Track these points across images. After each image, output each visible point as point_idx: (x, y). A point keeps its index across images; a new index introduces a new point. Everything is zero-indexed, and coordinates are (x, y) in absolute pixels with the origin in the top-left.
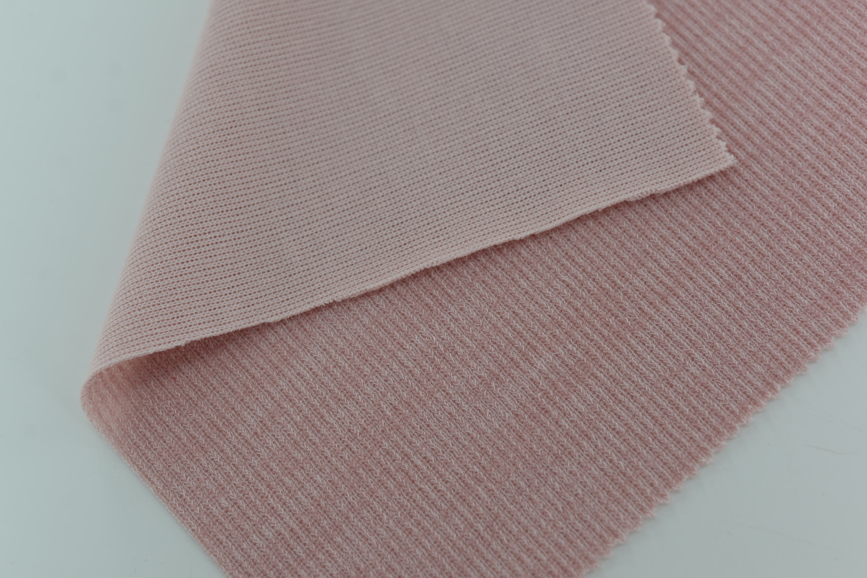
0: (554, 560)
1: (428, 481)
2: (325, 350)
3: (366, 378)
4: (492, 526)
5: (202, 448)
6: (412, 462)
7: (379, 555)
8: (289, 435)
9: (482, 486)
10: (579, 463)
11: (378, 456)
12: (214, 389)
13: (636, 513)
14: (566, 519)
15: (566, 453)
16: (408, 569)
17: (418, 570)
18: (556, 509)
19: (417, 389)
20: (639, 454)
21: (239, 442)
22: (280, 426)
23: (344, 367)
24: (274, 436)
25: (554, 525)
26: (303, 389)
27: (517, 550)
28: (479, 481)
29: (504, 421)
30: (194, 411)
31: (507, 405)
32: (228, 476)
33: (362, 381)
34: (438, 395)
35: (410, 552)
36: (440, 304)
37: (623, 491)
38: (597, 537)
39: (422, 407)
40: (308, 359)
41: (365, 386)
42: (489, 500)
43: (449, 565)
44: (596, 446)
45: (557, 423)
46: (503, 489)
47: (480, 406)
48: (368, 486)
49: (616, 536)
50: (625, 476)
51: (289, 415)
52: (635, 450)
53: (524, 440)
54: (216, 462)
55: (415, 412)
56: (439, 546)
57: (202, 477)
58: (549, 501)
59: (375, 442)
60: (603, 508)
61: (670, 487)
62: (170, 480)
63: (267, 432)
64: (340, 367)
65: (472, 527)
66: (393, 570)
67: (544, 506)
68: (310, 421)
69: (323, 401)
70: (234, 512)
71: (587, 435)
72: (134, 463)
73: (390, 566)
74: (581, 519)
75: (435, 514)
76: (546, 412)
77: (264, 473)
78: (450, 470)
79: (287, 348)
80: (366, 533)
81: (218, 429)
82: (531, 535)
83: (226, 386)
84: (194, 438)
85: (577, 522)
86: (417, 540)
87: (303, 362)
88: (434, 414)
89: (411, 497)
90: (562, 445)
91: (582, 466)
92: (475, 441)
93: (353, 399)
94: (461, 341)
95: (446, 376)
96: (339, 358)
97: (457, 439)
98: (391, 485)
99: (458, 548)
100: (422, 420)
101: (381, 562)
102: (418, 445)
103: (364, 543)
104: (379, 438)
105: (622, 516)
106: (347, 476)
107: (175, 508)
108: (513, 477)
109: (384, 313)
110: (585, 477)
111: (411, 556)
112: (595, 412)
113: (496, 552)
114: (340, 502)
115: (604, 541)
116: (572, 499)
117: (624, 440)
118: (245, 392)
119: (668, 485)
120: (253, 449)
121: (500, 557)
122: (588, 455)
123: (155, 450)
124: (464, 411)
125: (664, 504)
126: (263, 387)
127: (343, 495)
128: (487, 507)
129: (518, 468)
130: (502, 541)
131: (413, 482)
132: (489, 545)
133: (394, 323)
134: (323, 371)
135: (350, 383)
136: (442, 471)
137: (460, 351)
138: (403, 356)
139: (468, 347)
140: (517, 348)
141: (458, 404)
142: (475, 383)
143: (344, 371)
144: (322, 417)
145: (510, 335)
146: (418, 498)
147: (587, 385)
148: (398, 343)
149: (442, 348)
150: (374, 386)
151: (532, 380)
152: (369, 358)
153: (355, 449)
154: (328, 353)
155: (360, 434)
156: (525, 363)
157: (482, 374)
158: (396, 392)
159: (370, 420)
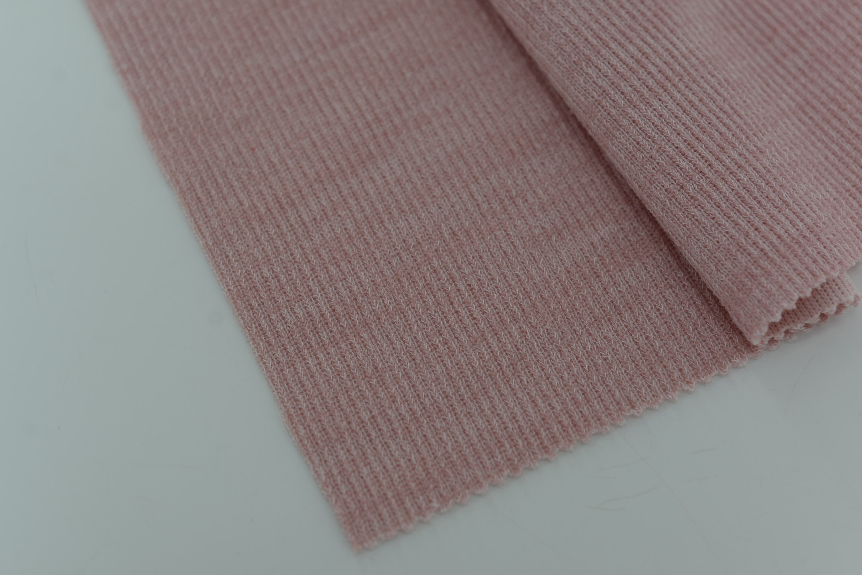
0: (567, 412)
1: (466, 307)
2: (402, 164)
3: (434, 199)
4: (516, 365)
5: (261, 219)
6: (456, 285)
7: (399, 361)
8: (346, 229)
9: (517, 327)
10: (616, 331)
11: (424, 271)
12: (288, 169)
13: (659, 392)
14: (589, 378)
15: (606, 319)
16: (424, 380)
17: (433, 384)
18: (582, 367)
19: (480, 222)
20: (676, 339)
21: (297, 223)
22: (339, 219)
23: (417, 184)
24: (331, 226)
25: (576, 381)
26: (371, 192)
27: (533, 393)
28: (515, 320)
29: (555, 273)
30: (263, 184)
31: (561, 260)
32: (277, 251)
33: (430, 200)
34: (498, 233)
35: (431, 366)
36: (524, 154)
37: (652, 369)
38: (614, 403)
39: (479, 240)
40: (384, 167)
41: (432, 206)
42: (520, 341)
43: (465, 388)
44: (637, 321)
45: (605, 289)
46: (536, 334)
47: (536, 254)
48: (407, 296)
49: (633, 407)
50: (657, 355)
51: (351, 211)
52: (673, 334)
53: (569, 296)
54: (269, 235)
55: (472, 242)
56: (459, 368)
57: (252, 243)
58: (577, 358)
59: (426, 258)
60: (627, 378)
61: (698, 377)
62: (221, 238)
63: (326, 221)
64: (412, 182)
65: (496, 360)
66: (409, 378)
67: (571, 361)
68: (369, 222)
69: (387, 208)
70: (273, 282)
71: (630, 308)
72: (192, 215)
73: (407, 374)
74: (604, 382)
75: (464, 338)
76: (598, 276)
77: (312, 257)
78: (490, 303)
79: (368, 153)
80: (393, 337)
81: (280, 206)
82: (551, 383)
83: (300, 170)
84: (256, 207)
85: (599, 384)
86: (440, 357)
87: (378, 168)
88: (489, 249)
89: (446, 317)
90: (604, 311)
91: (618, 335)
92: (521, 284)
93: (416, 214)
94: (534, 192)
95: (511, 218)
96: (414, 176)
97: (505, 277)
98: (430, 300)
99: (477, 376)
100: (476, 251)
101: (399, 367)
102: (467, 271)
103: (389, 346)
104: (430, 255)
105: (644, 391)
106: (390, 281)
107: (218, 266)
108: (549, 326)
110: (618, 346)
111: (430, 370)
112: (645, 290)
113: (513, 390)
114: (376, 302)
115: (620, 409)
116: (600, 362)
117: (666, 323)
118: (316, 180)
119: (696, 375)
120: (308, 232)
121: (515, 394)
122: (627, 327)
123: (216, 208)
124: (519, 254)
125: (688, 391)
126: (334, 180)
127: (381, 297)
128: (516, 346)
129: (555, 320)
130: (521, 381)
131: (452, 303)
132: (508, 381)
133: (475, 158)
134: (395, 182)
135: (418, 200)
136: (483, 301)
137: (531, 200)
138: (475, 189)
139: (540, 198)
140: (585, 212)
141: (515, 246)
142: (537, 232)
143: (415, 187)
144: (382, 222)
145: (582, 199)
146: (452, 319)
147: (644, 263)
148: (474, 177)
149: (514, 193)
150: (440, 208)
151: (592, 244)
152: (442, 183)
153: (405, 259)
154: (405, 168)
155: (414, 247)
156: (589, 227)
157: (546, 226)
158: (459, 219)
159: (427, 237)
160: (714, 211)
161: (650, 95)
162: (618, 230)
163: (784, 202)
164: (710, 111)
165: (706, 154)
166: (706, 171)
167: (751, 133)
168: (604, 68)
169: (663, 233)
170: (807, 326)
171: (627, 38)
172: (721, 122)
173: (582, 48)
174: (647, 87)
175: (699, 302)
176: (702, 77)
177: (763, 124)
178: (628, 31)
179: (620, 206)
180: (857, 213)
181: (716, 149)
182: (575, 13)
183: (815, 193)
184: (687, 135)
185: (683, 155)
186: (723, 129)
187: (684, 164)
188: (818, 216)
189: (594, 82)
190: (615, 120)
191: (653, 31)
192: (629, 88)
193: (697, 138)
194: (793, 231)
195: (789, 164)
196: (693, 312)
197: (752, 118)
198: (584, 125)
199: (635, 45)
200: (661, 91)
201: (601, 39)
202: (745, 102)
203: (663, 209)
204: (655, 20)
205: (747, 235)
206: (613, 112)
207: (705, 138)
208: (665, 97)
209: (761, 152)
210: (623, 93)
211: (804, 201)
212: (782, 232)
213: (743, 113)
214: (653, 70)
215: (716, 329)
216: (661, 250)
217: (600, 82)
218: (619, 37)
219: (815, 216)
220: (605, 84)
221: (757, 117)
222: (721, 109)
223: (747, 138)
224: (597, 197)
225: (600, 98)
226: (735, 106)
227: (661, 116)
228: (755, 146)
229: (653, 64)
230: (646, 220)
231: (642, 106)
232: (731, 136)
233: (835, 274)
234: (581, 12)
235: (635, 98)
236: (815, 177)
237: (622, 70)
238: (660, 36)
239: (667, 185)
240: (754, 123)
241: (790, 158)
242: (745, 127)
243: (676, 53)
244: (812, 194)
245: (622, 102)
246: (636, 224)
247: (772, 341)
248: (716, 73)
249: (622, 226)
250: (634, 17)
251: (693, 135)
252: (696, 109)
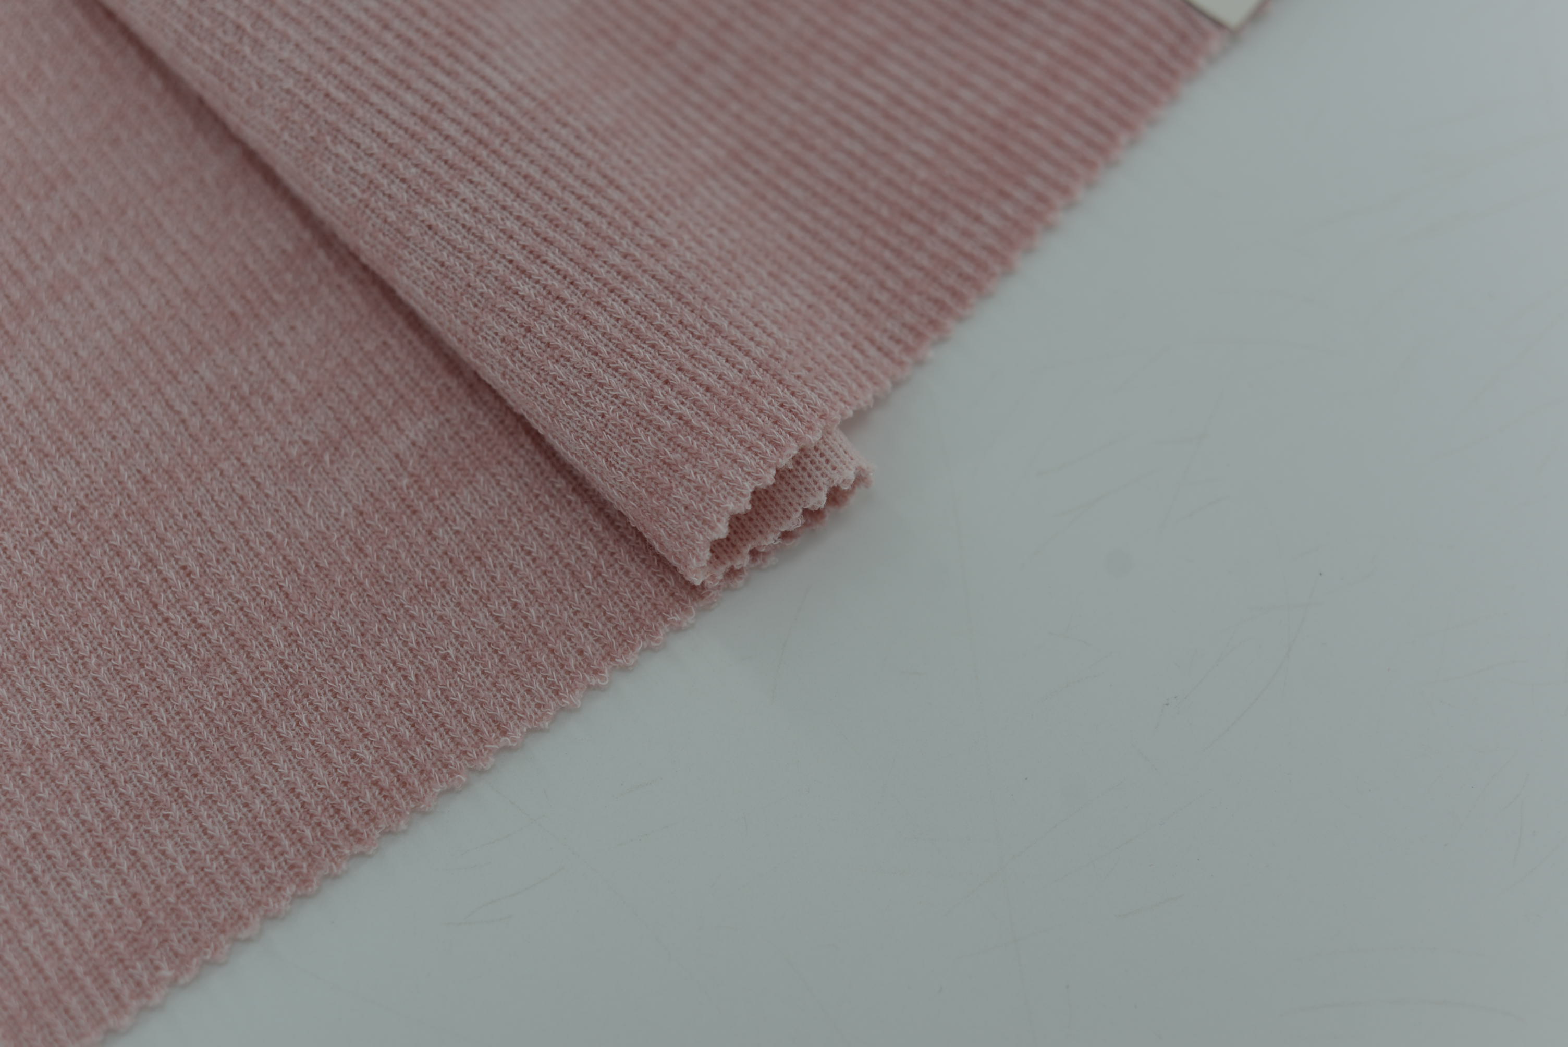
0: (387, 763)
1: (183, 607)
2: (37, 370)
3: (101, 424)
4: (286, 696)
6: (160, 572)
7: (71, 725)
9: (279, 627)
10: (458, 604)
11: (98, 557)
13: (546, 698)
14: (419, 695)
15: (438, 584)
16: (120, 753)
17: (138, 757)
18: (405, 677)
19: (189, 451)
20: (566, 598)
23: (66, 401)
25: (397, 704)
27: (322, 740)
28: (274, 615)
29: (337, 520)
31: (346, 495)
33: (93, 427)
34: (224, 465)
35: (130, 726)
36: (256, 315)
37: (529, 659)
38: (470, 731)
39: (193, 483)
41: (98, 437)
42: (288, 651)
43: (197, 754)
44: (493, 578)
45: (430, 533)
46: (316, 635)
47: (299, 491)
48: (72, 606)
49: (504, 733)
50: (535, 633)
52: (560, 591)
53: (366, 556)
55: (180, 490)
56: (183, 720)
58: (394, 663)
59: (99, 533)
60: (488, 683)
61: (613, 659)
64: (58, 401)
65: (248, 694)
66: (93, 753)
67: (384, 670)
69: (16, 454)
71: (479, 559)
73: (88, 747)
74: (447, 698)
75: (185, 664)
76: (414, 512)
78: (225, 593)
80: (53, 685)
82: (352, 717)
85: (438, 703)
86: (145, 705)
88: (212, 497)
89: (147, 632)
90: (433, 571)
91: (462, 610)
92: (278, 549)
93: (72, 457)
94: (283, 381)
95: (245, 435)
96: (58, 387)
97: (247, 542)
98: (113, 606)
99: (217, 728)
100: (189, 504)
101: (72, 737)
102: (174, 543)
103: (49, 703)
104: (105, 525)
105: (519, 699)
106: (38, 584)
108: (336, 615)
109: (154, 319)
110: (464, 628)
111: (130, 732)
112: (500, 521)
113: (284, 741)
114: (16, 628)
115: (481, 739)
116: (435, 663)
117: (545, 573)
119: (609, 655)
121: (290, 748)
122: (476, 592)
124: (267, 496)
125: (597, 687)
127: (24, 617)
128: (281, 661)
129: (347, 602)
130: (298, 722)
131: (156, 606)
132: (274, 727)
133: (168, 338)
134: (26, 405)
135: (72, 430)
136: (210, 592)
137: (278, 396)
138: (173, 395)
139: (293, 391)
140: (379, 402)
141: (258, 484)
142: (294, 451)
143: (64, 409)
144: (10, 481)
145: (371, 380)
146: (159, 634)
147: (493, 475)
148: (170, 372)
149: (246, 389)
150: (114, 438)
151: (397, 456)
152: (113, 392)
153: (59, 541)
154: (41, 376)
155: (74, 515)
156: (389, 427)
157: (311, 438)
158: (151, 452)
159: (96, 494)
160: (590, 363)
161: (452, 178)
162: (441, 425)
163: (713, 326)
164: (564, 188)
165: (562, 264)
166: (566, 294)
167: (642, 215)
168: (366, 141)
169: (520, 418)
170: (786, 535)
171: (402, 81)
172: (585, 203)
173: (321, 112)
174: (446, 162)
175: (598, 527)
176: (545, 130)
177: (666, 197)
178: (400, 70)
179: (440, 381)
180: (853, 325)
181: (580, 253)
182: (302, 50)
183: (771, 301)
184: (525, 237)
185: (524, 272)
186: (590, 216)
187: (525, 288)
188: (777, 341)
189: (351, 169)
190: (398, 230)
191: (448, 63)
192: (414, 170)
193: (545, 239)
194: (731, 374)
195: (719, 259)
196: (589, 546)
197: (643, 189)
198: (352, 248)
199: (416, 91)
200: (471, 166)
201: (354, 91)
202: (628, 162)
203: (504, 375)
204: (449, 42)
205: (651, 395)
206: (392, 216)
207: (558, 237)
208: (478, 175)
209: (664, 246)
210: (403, 180)
211: (750, 319)
212: (712, 381)
213: (624, 182)
214: (452, 130)
215: (633, 569)
216: (522, 446)
217: (360, 167)
218: (385, 81)
219: (771, 342)
220: (369, 170)
221: (654, 185)
222: (584, 181)
223: (636, 224)
224: (396, 372)
225: (365, 196)
226: (609, 172)
227: (476, 210)
228: (651, 236)
229: (453, 120)
230: (488, 397)
231: (440, 198)
232: (604, 227)
233: (814, 438)
234: (311, 48)
235: (424, 185)
236: (771, 274)
237: (396, 140)
238: (460, 69)
239: (501, 330)
240: (648, 196)
241: (721, 247)
242: (629, 206)
243: (491, 94)
244: (764, 304)
245: (403, 196)
246: (471, 409)
247: (732, 573)
248: (570, 119)
249: (448, 416)
250: (410, 43)
251: (538, 234)
252: (538, 188)
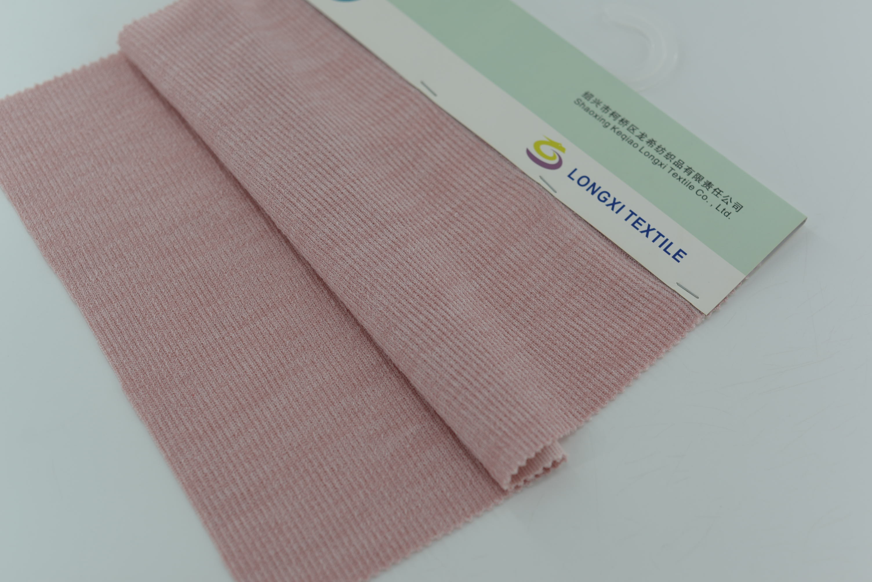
0: (395, 540)
1: (331, 482)
2: (287, 397)
3: (308, 417)
4: (363, 514)
5: (200, 438)
6: (324, 469)
7: (291, 518)
8: (254, 440)
9: (362, 491)
10: (423, 489)
11: (304, 462)
12: (215, 406)
13: (451, 524)
14: (407, 519)
15: (417, 482)
16: (306, 529)
17: (313, 531)
18: (403, 512)
19: (336, 429)
20: (460, 491)
21: (223, 438)
22: (249, 434)
23: (296, 409)
24: (244, 438)
25: (400, 521)
26: (268, 416)
27: (374, 530)
28: (361, 487)
29: (384, 457)
30: (200, 416)
31: (387, 449)
32: (212, 457)
33: (305, 418)
34: (348, 435)
35: (310, 520)
36: (362, 385)
37: (446, 510)
38: (424, 532)
39: (337, 440)
40: (275, 400)
41: (306, 422)
42: (365, 500)
43: (332, 531)
44: (435, 482)
45: (415, 464)
46: (374, 495)
47: (372, 446)
48: (294, 478)
49: (435, 534)
50: (448, 501)
51: (256, 429)
52: (458, 488)
53: (393, 470)
54: (206, 447)
55: (332, 442)
56: (328, 519)
57: (195, 453)
58: (400, 507)
59: (304, 454)
60: (431, 517)
62: (176, 451)
63: (241, 436)
64: (293, 408)
65: (350, 513)
66: (298, 528)
67: (396, 509)
68: (268, 435)
69: (278, 425)
70: (210, 476)
71: (431, 475)
72: (157, 439)
73: (296, 525)
74: (417, 520)
75: (330, 501)
76: (410, 457)
77: (233, 459)
78: (345, 478)
79: (265, 392)
80: (286, 503)
81: (212, 429)
82: (385, 524)
83: (223, 406)
84: (197, 431)
85: (414, 522)
86: (316, 513)
87: (272, 401)
88: (343, 445)
89: (318, 489)
90: (415, 477)
92: (364, 465)
93: (297, 428)
94: (369, 408)
95: (355, 426)
96: (294, 404)
97: (354, 462)
98: (308, 479)
99: (339, 523)
100: (335, 447)
101: (291, 522)
102: (329, 460)
103: (284, 509)
104: (307, 452)
105: (441, 524)
106: (283, 469)
107: (175, 469)
108: (382, 489)
109: (327, 383)
110: (424, 498)
111: (310, 522)
112: (439, 463)
113: (361, 530)
114: (275, 484)
115: (427, 536)
116: (414, 508)
117: (453, 482)
118: (233, 411)
119: (473, 511)
120: (230, 444)
121: (363, 532)
122: (429, 486)
123: (172, 433)
124: (361, 447)
125: (468, 522)
126: (245, 411)
127: (278, 480)
128: (362, 503)
129: (386, 485)
130: (367, 524)
131: (322, 480)
132: (358, 525)
133: (331, 390)
134: (283, 409)
135: (297, 419)
136: (340, 477)
137: (367, 413)
138: (332, 409)
139: (372, 412)
140: (401, 418)
141: (359, 443)
142: (371, 432)
143: (295, 411)
144: (276, 434)
145: (399, 411)
146: (322, 490)
147: (438, 447)
148: (331, 402)
149: (357, 410)
150: (311, 422)
151: (406, 437)
152: (312, 407)
153: (291, 455)
154: (288, 399)
155: (296, 447)
156: (404, 427)
157: (377, 429)
158: (323, 428)
159: (304, 441)
160: (475, 411)
161: (433, 345)
162: (422, 428)
163: (517, 402)
164: (470, 351)
165: (468, 377)
166: (469, 387)
167: (496, 363)
168: (405, 330)
169: (449, 428)
170: (537, 476)
171: (419, 311)
172: (477, 357)
173: (391, 319)
174: (432, 339)
175: (472, 467)
176: (465, 331)
177: (504, 357)
178: (418, 307)
179: (422, 413)
180: (565, 406)
181: (475, 374)
182: (386, 298)
183: (537, 395)
184: (456, 367)
185: (455, 378)
186: (479, 362)
187: (455, 384)
188: (539, 410)
189: (400, 339)
190: (414, 361)
191: (434, 306)
192: (421, 341)
193: (463, 368)
194: (523, 419)
195: (521, 380)
196: (469, 474)
197: (497, 354)
198: (396, 365)
199: (423, 315)
200: (440, 341)
201: (402, 313)
202: (492, 344)
203: (445, 413)
204: (435, 298)
205: (495, 424)
206: (412, 356)
207: (468, 368)
208: (442, 345)
209: (503, 374)
210: (417, 344)
211: (530, 401)
212: (516, 421)
213: (491, 351)
214: (434, 328)
215: (483, 483)
216: (448, 438)
217: (403, 339)
218: (413, 310)
219: (537, 410)
220: (406, 340)
221: (500, 353)
222: (477, 350)
223: (494, 365)
224: (408, 409)
225: (404, 348)
226: (486, 347)
227: (441, 356)
228: (499, 370)
229: (435, 325)
230: (438, 420)
231: (429, 351)
232: (483, 365)
233: (549, 443)
234: (390, 298)
235: (424, 346)
236: (538, 386)
237: (416, 331)
238: (439, 308)
239: (446, 397)
240: (498, 356)
241: (522, 376)
242: (492, 359)
243: (448, 318)
244: (535, 397)
245: (416, 350)
246: (432, 423)
247: (517, 487)
248: (474, 328)
249: (424, 425)
250: (422, 298)
251: (461, 366)
252: (462, 351)
